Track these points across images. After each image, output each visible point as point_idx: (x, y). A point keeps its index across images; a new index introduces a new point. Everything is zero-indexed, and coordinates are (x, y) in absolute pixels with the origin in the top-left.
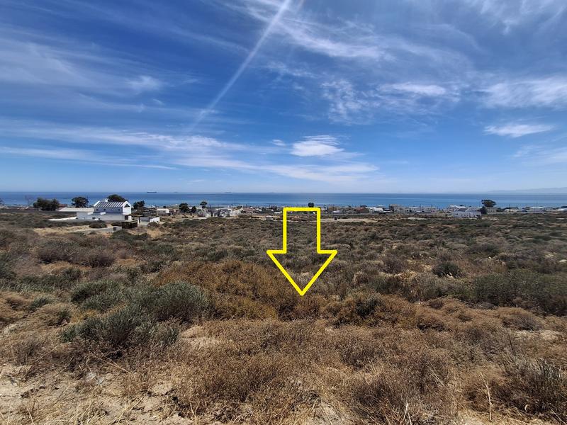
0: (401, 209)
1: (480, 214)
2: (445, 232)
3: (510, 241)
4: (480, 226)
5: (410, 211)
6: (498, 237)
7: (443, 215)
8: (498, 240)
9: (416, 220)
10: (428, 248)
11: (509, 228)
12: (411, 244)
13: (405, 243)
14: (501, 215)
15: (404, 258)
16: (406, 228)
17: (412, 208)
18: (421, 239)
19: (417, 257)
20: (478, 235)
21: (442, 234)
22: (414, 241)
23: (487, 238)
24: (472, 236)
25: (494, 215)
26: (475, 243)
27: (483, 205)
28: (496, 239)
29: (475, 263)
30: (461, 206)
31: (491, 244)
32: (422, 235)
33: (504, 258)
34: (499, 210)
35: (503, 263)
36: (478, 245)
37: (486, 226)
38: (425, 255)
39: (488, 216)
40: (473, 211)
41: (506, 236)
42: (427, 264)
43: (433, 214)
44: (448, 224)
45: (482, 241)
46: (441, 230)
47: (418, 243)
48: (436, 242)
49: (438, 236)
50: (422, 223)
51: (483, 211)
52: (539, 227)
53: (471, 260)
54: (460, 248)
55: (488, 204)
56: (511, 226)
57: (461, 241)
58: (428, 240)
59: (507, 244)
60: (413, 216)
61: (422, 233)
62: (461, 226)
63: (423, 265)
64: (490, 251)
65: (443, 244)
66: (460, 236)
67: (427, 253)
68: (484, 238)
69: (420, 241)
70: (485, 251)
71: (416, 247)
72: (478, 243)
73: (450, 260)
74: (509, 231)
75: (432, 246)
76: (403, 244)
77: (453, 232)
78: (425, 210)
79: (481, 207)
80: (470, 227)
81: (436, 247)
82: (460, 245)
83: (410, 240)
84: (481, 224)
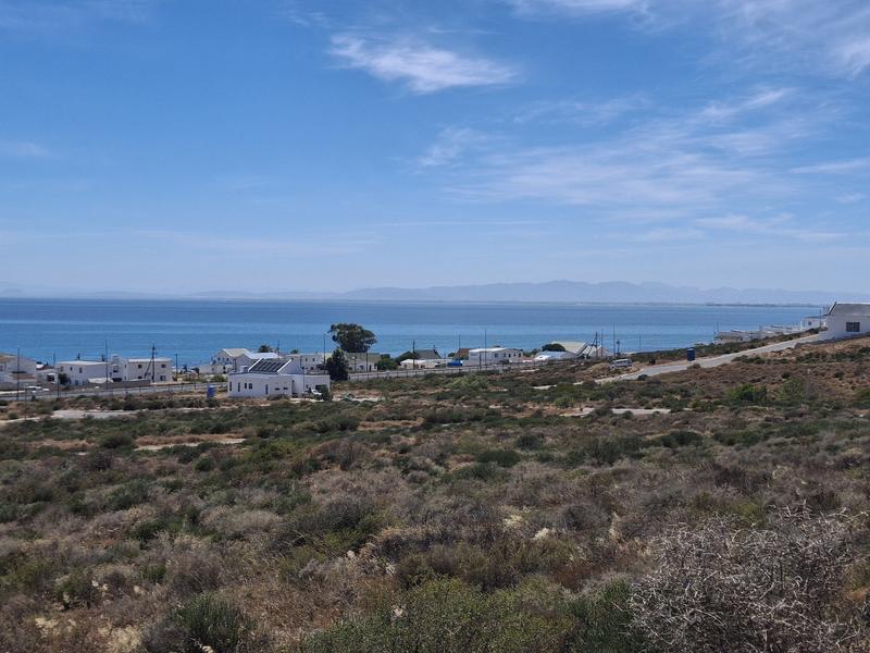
0: (18, 373)
1: (325, 380)
2: (203, 468)
3: (413, 480)
4: (325, 430)
5: (63, 379)
6: (379, 466)
7: (197, 391)
8: (379, 478)
9: (88, 421)
10: (133, 544)
11: (414, 430)
12: (58, 536)
13: (31, 535)
14: (389, 380)
15: (19, 613)
16: (36, 466)
17: (71, 364)
18: (104, 509)
19: (85, 596)
20: (317, 467)
21: (189, 474)
22: (72, 521)
23: (346, 476)
24: (298, 471)
25: (370, 385)
26: (306, 500)
27: (336, 346)
28: (371, 476)
29: (302, 583)
30: (264, 349)
31: (356, 499)
32: (110, 489)
33: (392, 549)
34: (385, 363)
35: (391, 568)
36: (316, 506)
37: (344, 427)
38: (117, 581)
39: (353, 386)
40: (302, 370)
41: (403, 463)
42: (121, 625)
43: (157, 388)
44: (219, 430)
45: (327, 489)
46: (187, 456)
47: (90, 527)
48: (167, 513)
49: (173, 487)
50: (113, 433)
51: (336, 369)
52: (492, 419)
53: (288, 576)
54: (254, 528)
55: (353, 339)
56: (419, 422)
57: (259, 496)
58: (132, 512)
59: (404, 491)
60: (74, 404)
61: (110, 481)
62: (263, 434)
63: (103, 631)
64: (352, 525)
65: (194, 518)
66: (257, 477)
67: (126, 570)
68: (337, 475)
69: (97, 520)
70: (338, 528)
71: (82, 550)
72: (315, 497)
73: (214, 584)
74: (412, 440)
75: (146, 534)
76: (24, 545)
77: (231, 464)
78: (125, 374)
79: (329, 355)
80: (297, 435)
81: (164, 537)
82: (254, 514)
83: (54, 519)
84: (329, 419)
